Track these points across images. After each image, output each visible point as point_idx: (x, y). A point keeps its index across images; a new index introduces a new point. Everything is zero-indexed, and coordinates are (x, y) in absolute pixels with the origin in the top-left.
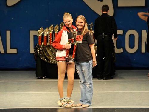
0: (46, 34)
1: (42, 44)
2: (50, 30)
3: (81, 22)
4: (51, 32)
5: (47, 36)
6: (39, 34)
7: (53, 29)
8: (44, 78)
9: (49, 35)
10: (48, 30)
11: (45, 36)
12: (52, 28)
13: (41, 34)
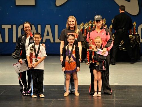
0: (86, 27)
1: (83, 35)
2: (89, 24)
3: (73, 22)
4: (90, 26)
5: (87, 29)
6: (80, 27)
7: (92, 24)
8: (84, 62)
9: (88, 28)
10: (88, 24)
11: (85, 29)
12: (90, 23)
13: (82, 27)
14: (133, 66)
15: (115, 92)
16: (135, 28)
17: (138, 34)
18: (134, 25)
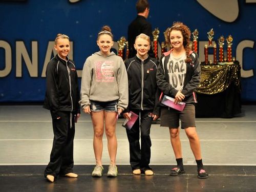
14: (226, 126)
15: (187, 178)
16: (229, 48)
17: (237, 60)
18: (229, 43)
